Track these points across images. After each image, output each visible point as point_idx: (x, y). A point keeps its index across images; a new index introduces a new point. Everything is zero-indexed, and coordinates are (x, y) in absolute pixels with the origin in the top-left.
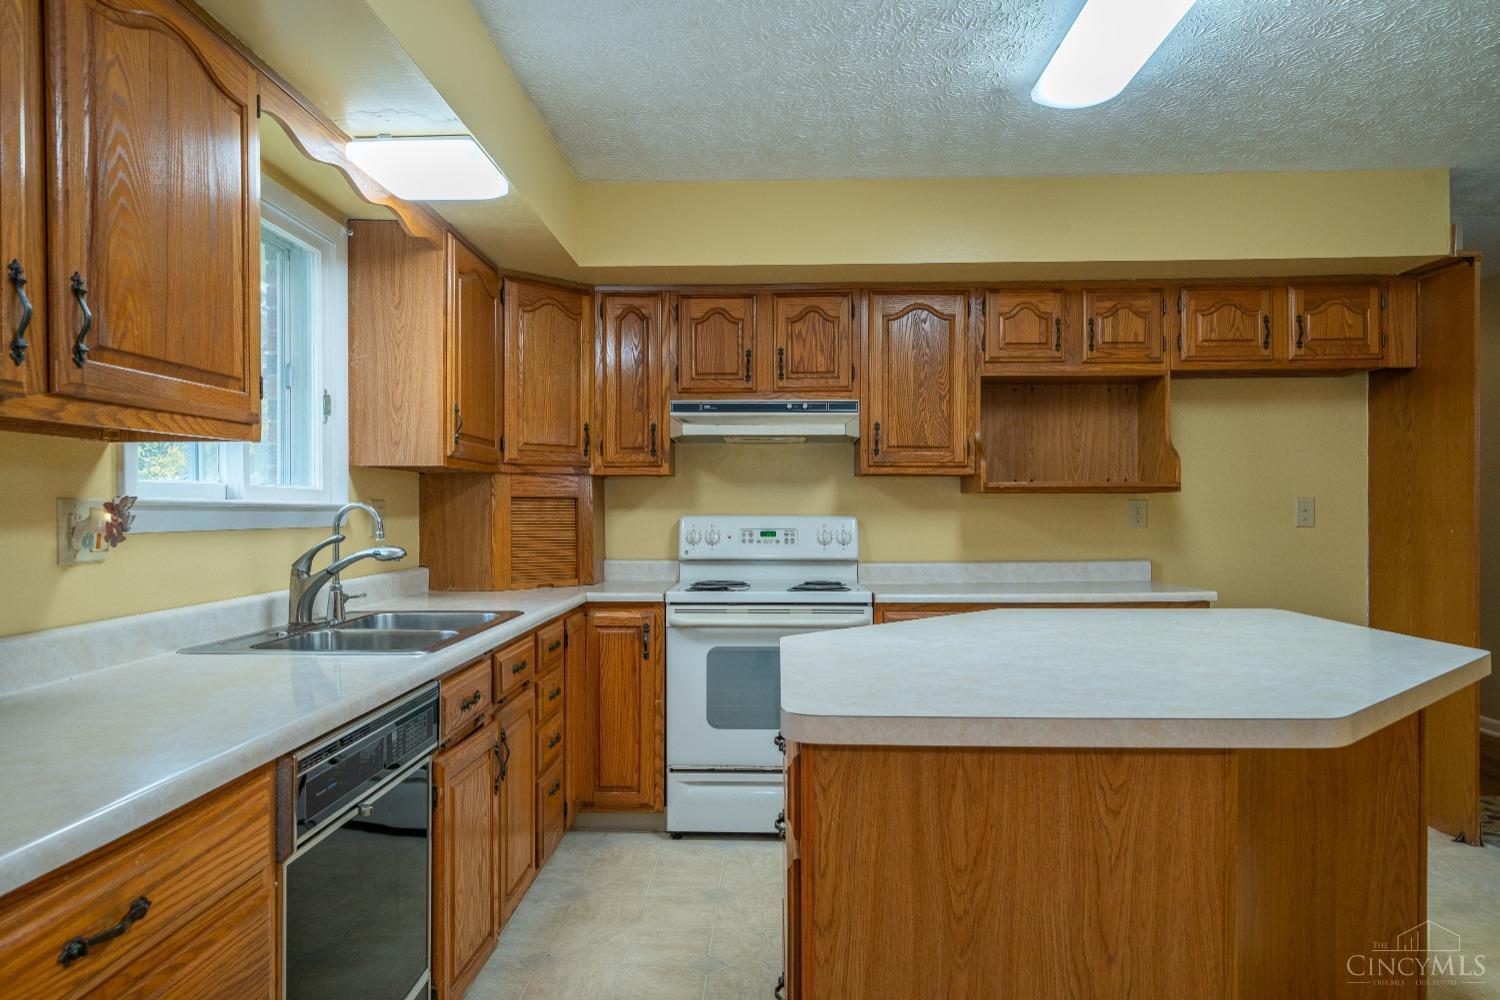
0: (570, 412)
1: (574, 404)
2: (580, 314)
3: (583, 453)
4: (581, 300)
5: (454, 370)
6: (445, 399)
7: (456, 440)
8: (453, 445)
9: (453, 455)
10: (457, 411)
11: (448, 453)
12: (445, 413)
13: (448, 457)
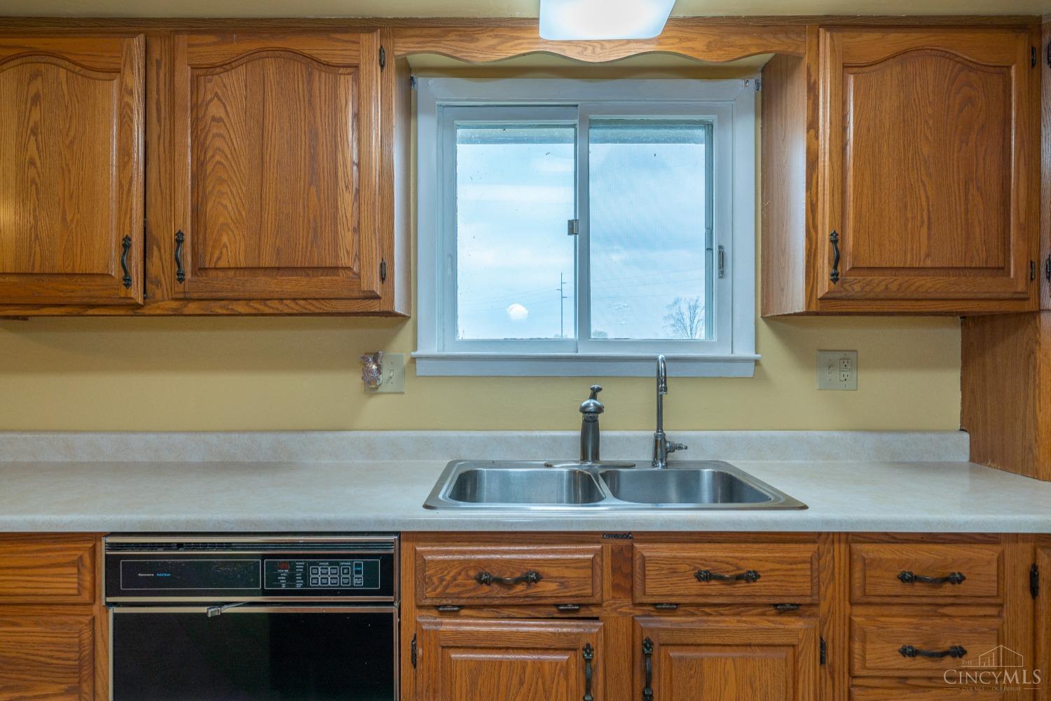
5: (827, 192)
6: (812, 230)
7: (835, 277)
8: (826, 283)
9: (829, 296)
10: (834, 241)
11: (820, 295)
12: (814, 247)
13: (820, 299)
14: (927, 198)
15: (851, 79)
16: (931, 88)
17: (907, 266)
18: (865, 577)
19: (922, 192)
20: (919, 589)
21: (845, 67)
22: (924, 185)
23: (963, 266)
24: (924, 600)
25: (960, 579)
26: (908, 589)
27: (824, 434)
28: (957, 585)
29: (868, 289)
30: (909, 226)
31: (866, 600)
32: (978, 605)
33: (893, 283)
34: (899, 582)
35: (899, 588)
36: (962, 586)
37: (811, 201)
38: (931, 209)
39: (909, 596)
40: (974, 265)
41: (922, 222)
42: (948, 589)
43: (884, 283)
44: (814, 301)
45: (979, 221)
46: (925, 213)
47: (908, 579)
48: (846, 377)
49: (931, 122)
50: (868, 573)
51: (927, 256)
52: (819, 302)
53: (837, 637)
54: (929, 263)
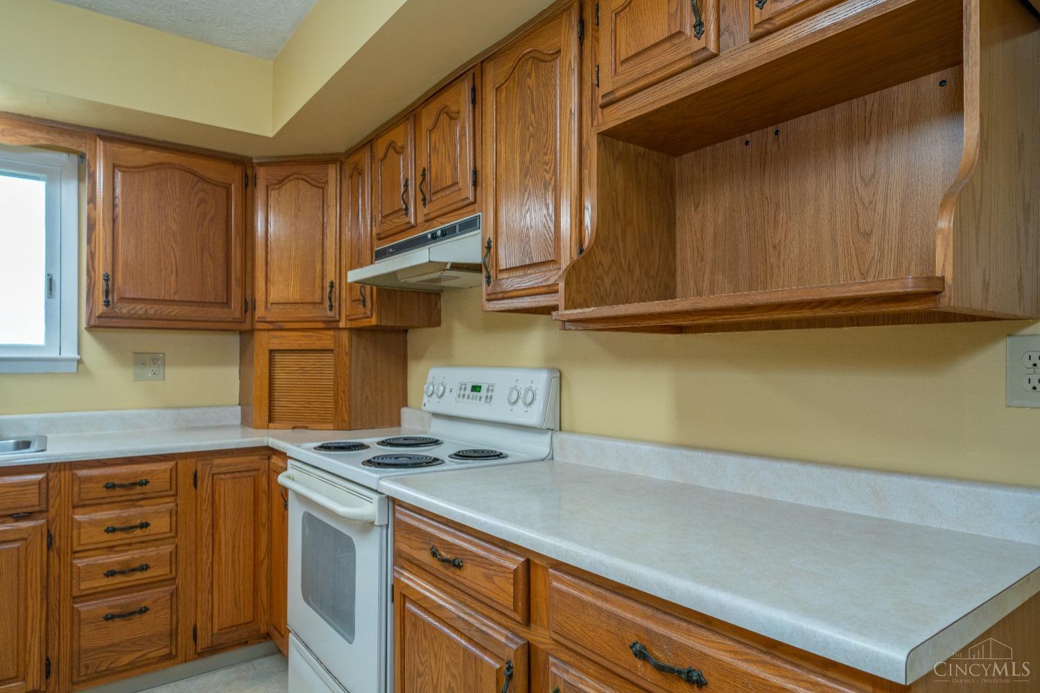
0: (315, 273)
1: (318, 267)
2: (327, 182)
3: (328, 308)
4: (328, 168)
5: (101, 247)
6: (92, 272)
7: (107, 303)
8: (101, 308)
9: (103, 315)
10: (107, 280)
11: (97, 314)
12: (93, 282)
13: (98, 317)
14: (175, 257)
15: (119, 175)
16: (177, 189)
17: (161, 298)
18: (80, 489)
19: (172, 253)
20: (119, 491)
21: (115, 166)
22: (173, 249)
23: (200, 300)
24: (124, 498)
25: (147, 482)
26: (111, 493)
27: (134, 412)
28: (144, 486)
29: (133, 312)
30: (163, 274)
31: (81, 503)
32: (160, 497)
33: (152, 310)
34: (104, 489)
35: (104, 493)
36: (148, 486)
37: (91, 252)
38: (178, 264)
39: (112, 497)
40: (207, 300)
41: (172, 272)
42: (138, 489)
43: (144, 309)
44: (93, 317)
45: (211, 275)
46: (174, 266)
47: (111, 486)
48: (155, 371)
49: (177, 211)
50: (82, 486)
51: (175, 293)
52: (97, 319)
53: (63, 529)
54: (176, 298)
